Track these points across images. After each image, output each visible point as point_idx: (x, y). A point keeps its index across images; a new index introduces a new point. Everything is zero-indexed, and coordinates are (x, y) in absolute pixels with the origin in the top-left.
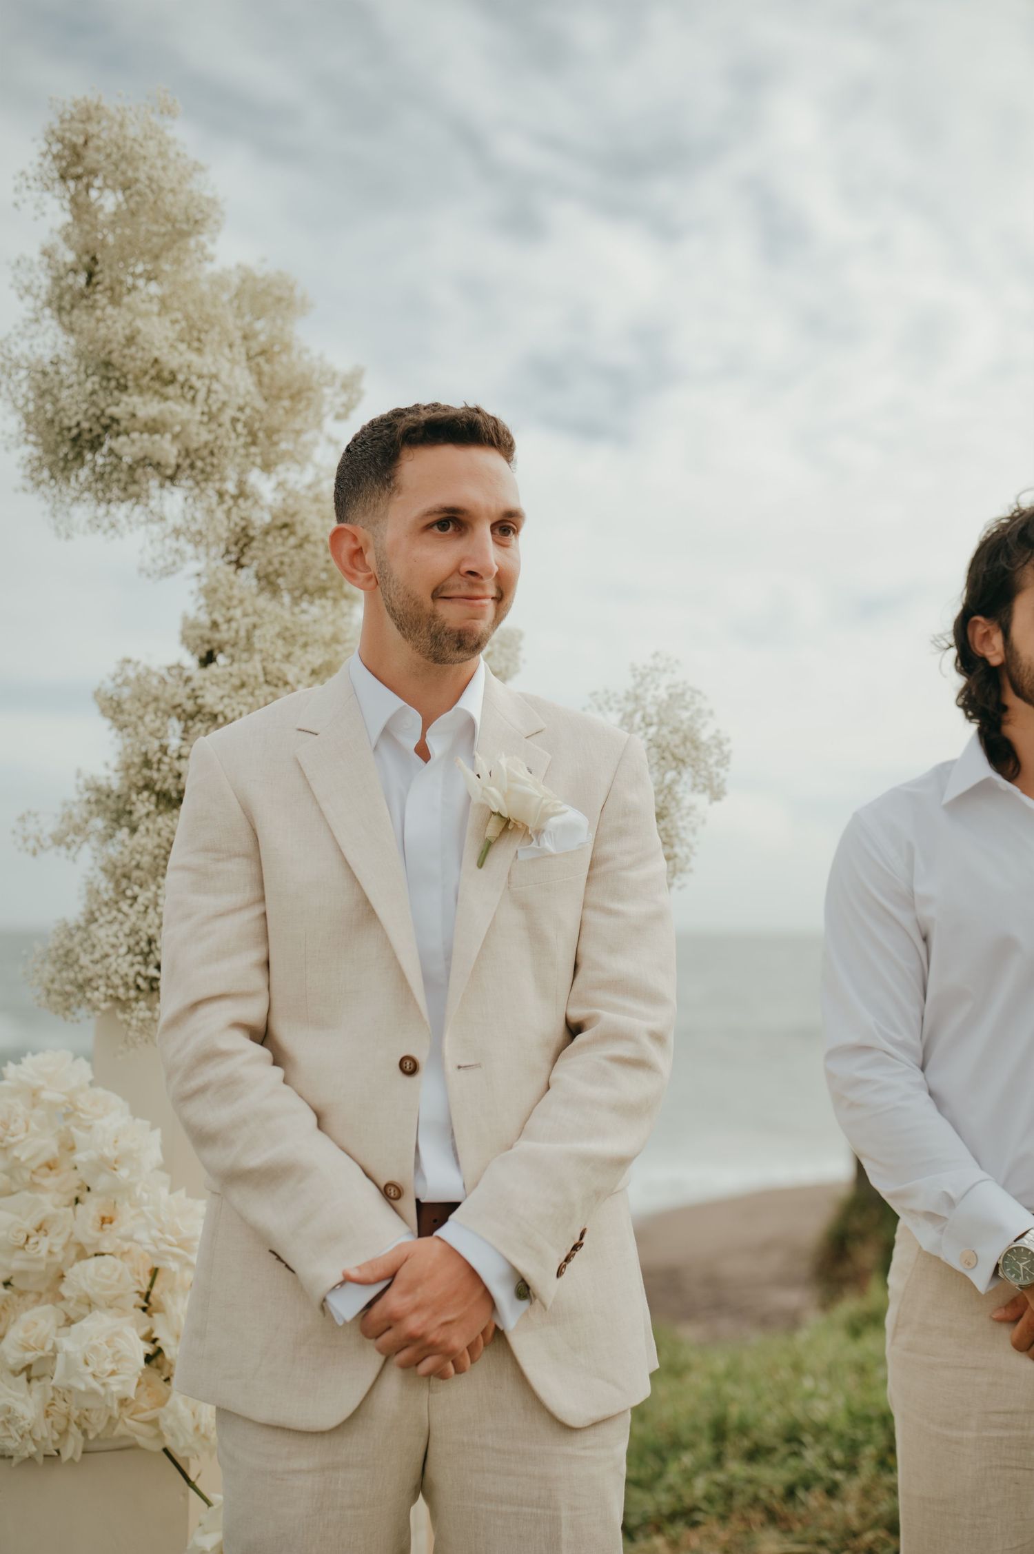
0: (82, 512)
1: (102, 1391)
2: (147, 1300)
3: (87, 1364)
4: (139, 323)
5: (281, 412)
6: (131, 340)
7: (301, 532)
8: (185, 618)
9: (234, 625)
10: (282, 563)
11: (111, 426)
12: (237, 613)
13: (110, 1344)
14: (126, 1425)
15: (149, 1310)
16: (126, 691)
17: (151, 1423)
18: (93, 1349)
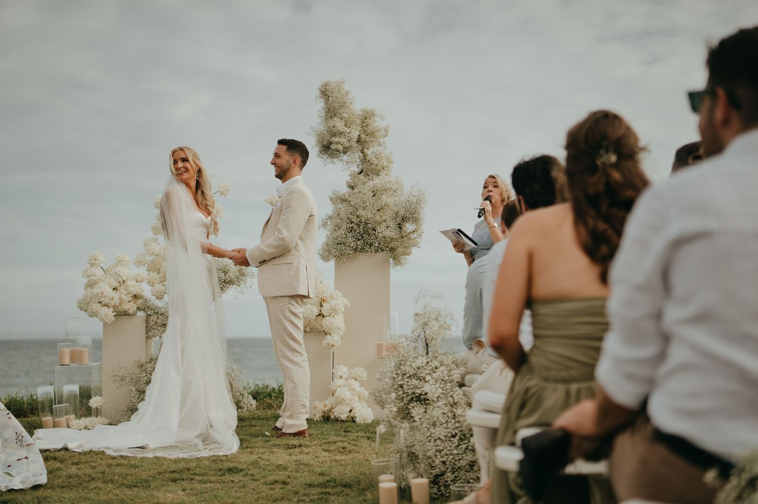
1: (311, 317)
4: (336, 123)
5: (368, 138)
6: (334, 126)
7: (371, 162)
9: (355, 182)
10: (367, 168)
11: (331, 143)
12: (356, 180)
13: (310, 309)
14: (316, 325)
15: (321, 307)
16: (335, 196)
17: (321, 325)
18: (307, 309)
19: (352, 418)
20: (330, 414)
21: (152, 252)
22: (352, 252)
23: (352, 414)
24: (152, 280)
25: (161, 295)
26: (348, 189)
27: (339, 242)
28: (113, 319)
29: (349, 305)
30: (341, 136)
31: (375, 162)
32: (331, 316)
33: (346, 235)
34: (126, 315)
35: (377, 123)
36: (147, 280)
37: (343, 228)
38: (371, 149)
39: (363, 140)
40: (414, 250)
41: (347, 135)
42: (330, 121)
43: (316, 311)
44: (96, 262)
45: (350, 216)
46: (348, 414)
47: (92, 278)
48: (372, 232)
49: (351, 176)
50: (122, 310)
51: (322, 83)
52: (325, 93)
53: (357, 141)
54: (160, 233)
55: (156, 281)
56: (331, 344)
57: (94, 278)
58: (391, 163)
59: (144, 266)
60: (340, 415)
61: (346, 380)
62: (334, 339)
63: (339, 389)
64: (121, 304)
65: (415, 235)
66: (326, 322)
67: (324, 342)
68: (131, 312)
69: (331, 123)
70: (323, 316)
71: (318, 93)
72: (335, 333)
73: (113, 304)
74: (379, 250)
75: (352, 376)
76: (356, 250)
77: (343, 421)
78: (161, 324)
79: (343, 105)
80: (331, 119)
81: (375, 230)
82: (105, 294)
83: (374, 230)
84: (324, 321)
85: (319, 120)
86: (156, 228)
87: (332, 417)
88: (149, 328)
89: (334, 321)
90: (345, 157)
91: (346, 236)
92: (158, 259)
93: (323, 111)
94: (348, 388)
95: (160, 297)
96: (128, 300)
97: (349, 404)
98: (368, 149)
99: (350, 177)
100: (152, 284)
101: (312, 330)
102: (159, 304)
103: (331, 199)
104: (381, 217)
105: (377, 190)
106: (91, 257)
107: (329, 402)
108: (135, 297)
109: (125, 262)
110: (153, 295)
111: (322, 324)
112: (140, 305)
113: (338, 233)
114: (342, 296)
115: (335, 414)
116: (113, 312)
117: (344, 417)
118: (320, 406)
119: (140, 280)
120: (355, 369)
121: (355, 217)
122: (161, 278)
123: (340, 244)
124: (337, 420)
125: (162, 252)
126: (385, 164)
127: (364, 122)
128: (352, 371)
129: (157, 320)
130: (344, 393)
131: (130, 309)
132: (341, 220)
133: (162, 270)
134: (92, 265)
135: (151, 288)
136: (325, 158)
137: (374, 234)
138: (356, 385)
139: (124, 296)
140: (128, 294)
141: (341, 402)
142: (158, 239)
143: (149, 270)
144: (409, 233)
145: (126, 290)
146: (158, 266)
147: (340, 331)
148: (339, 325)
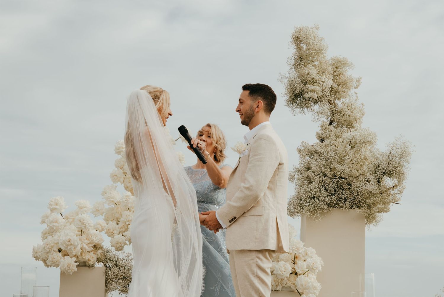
0: (297, 110)
1: (282, 274)
2: (294, 262)
3: (280, 269)
4: (310, 71)
5: (340, 88)
7: (343, 113)
8: (317, 132)
9: (326, 134)
10: (339, 120)
12: (327, 131)
13: (284, 266)
14: (289, 284)
15: (294, 264)
16: (303, 148)
17: (294, 284)
18: (281, 266)
21: (112, 200)
22: (326, 207)
24: (112, 231)
25: (121, 246)
26: (318, 141)
27: (312, 196)
28: (76, 269)
29: (323, 263)
30: (315, 84)
31: (348, 113)
32: (306, 275)
33: (320, 188)
34: (85, 266)
35: (350, 73)
36: (106, 230)
37: (316, 182)
38: (342, 100)
39: (334, 90)
40: (392, 207)
41: (321, 83)
43: (289, 268)
44: (58, 207)
45: (323, 169)
47: (55, 224)
48: (345, 186)
49: (322, 127)
50: (82, 260)
51: (295, 29)
54: (119, 181)
55: (115, 232)
57: (57, 224)
58: (363, 114)
59: (102, 215)
64: (81, 254)
65: (396, 191)
66: (301, 280)
68: (91, 263)
70: (296, 274)
72: (311, 293)
73: (74, 254)
74: (354, 206)
76: (330, 205)
78: (122, 277)
79: (319, 52)
80: (303, 67)
81: (350, 185)
82: (72, 242)
83: (348, 185)
84: (298, 279)
85: (288, 68)
86: (116, 175)
88: (109, 280)
89: (309, 281)
90: (316, 107)
91: (319, 190)
92: (118, 208)
93: (293, 58)
95: (119, 248)
96: (89, 249)
98: (339, 99)
99: (320, 128)
100: (110, 234)
101: (284, 289)
102: (120, 255)
103: (299, 151)
104: (358, 171)
105: (356, 143)
106: (52, 202)
108: (96, 247)
109: (85, 209)
110: (112, 246)
111: (296, 283)
112: (100, 255)
113: (311, 187)
114: (316, 254)
116: (76, 262)
119: (100, 229)
121: (329, 170)
122: (121, 228)
123: (314, 198)
125: (124, 200)
126: (359, 115)
127: (335, 71)
129: (118, 272)
131: (91, 259)
132: (313, 173)
133: (122, 219)
134: (52, 210)
135: (110, 238)
136: (294, 107)
137: (349, 188)
139: (85, 246)
140: (90, 243)
142: (116, 186)
143: (107, 220)
144: (389, 189)
145: (87, 239)
146: (117, 215)
147: (315, 291)
148: (315, 285)
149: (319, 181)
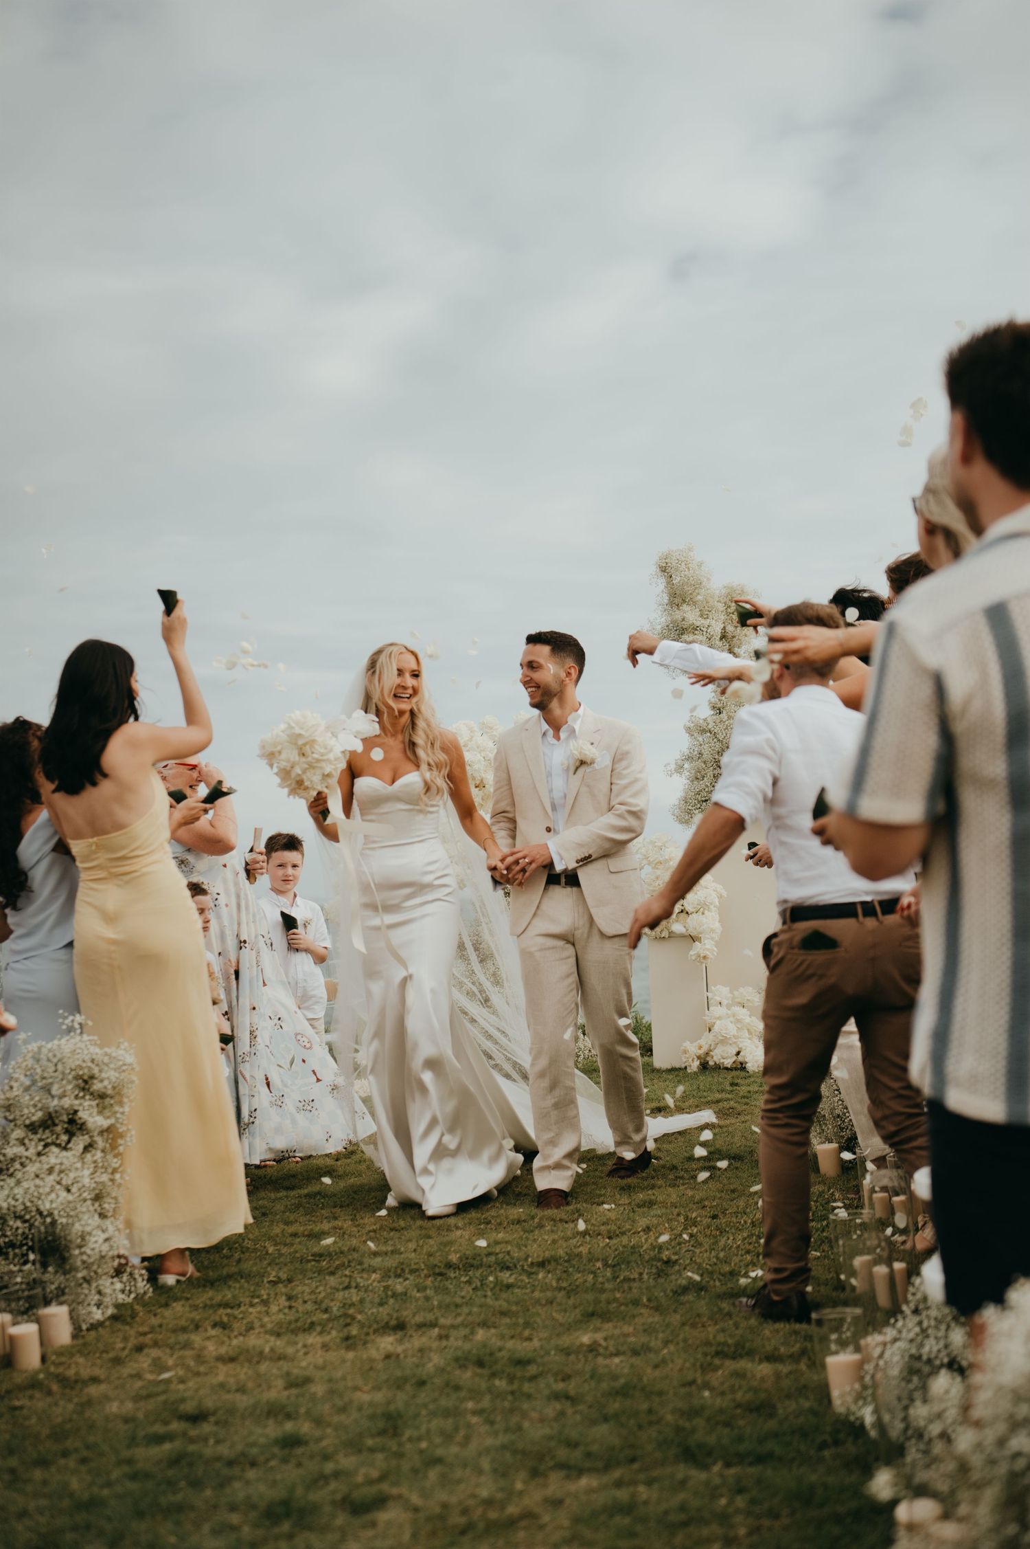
16: (692, 725)
19: (741, 1064)
20: (708, 1059)
23: (740, 1058)
26: (712, 712)
27: (703, 799)
29: (724, 894)
30: (696, 632)
32: (700, 913)
37: (708, 777)
39: (730, 635)
41: (705, 630)
42: (677, 612)
46: (735, 1058)
51: (659, 555)
52: (663, 569)
53: (721, 639)
56: (702, 955)
60: (722, 1061)
61: (728, 1006)
62: (707, 946)
63: (718, 1022)
66: (693, 922)
67: (692, 953)
69: (678, 615)
70: (687, 913)
71: (654, 569)
72: (707, 938)
75: (736, 1000)
77: (727, 1069)
79: (698, 585)
80: (678, 609)
84: (689, 920)
85: (659, 609)
87: (711, 1063)
89: (705, 921)
93: (665, 595)
94: (732, 1019)
97: (735, 1043)
99: (713, 694)
101: (672, 935)
103: (689, 730)
107: (705, 1041)
111: (687, 925)
114: (714, 881)
115: (715, 1058)
117: (728, 1062)
118: (693, 1049)
120: (741, 990)
124: (717, 1067)
128: (736, 993)
130: (725, 1026)
132: (705, 762)
138: (743, 1013)
141: (724, 1041)
147: (714, 936)
148: (712, 926)
149: (714, 775)
